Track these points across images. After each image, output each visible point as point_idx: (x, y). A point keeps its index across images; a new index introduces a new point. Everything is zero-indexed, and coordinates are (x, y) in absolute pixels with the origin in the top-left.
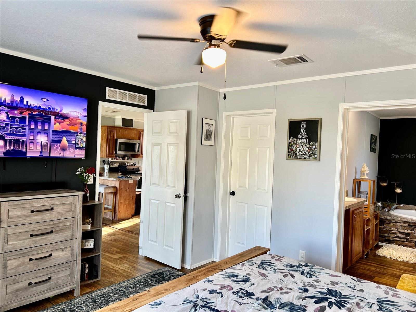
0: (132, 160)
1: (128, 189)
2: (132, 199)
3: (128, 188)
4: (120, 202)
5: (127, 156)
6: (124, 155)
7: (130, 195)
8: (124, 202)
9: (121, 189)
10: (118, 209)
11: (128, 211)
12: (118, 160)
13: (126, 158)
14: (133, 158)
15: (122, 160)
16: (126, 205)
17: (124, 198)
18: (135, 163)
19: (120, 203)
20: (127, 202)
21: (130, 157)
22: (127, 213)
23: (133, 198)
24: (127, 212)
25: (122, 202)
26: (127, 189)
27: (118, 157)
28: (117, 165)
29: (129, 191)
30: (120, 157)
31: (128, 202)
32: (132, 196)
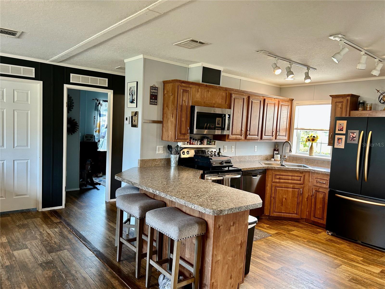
0: (214, 144)
1: (233, 225)
2: (240, 247)
3: (234, 223)
4: (214, 261)
5: (207, 138)
6: (202, 135)
7: (235, 238)
8: (224, 258)
9: (218, 227)
10: (211, 280)
11: (231, 278)
12: (193, 144)
13: (205, 141)
14: (217, 142)
15: (200, 144)
16: (227, 265)
17: (225, 249)
18: (220, 149)
19: (214, 264)
20: (229, 257)
21: (212, 138)
22: (229, 284)
23: (241, 245)
24: (230, 281)
25: (218, 261)
26: (231, 226)
27: (193, 139)
28: (192, 154)
29: (235, 229)
30: (196, 140)
31: (232, 257)
32: (240, 242)
